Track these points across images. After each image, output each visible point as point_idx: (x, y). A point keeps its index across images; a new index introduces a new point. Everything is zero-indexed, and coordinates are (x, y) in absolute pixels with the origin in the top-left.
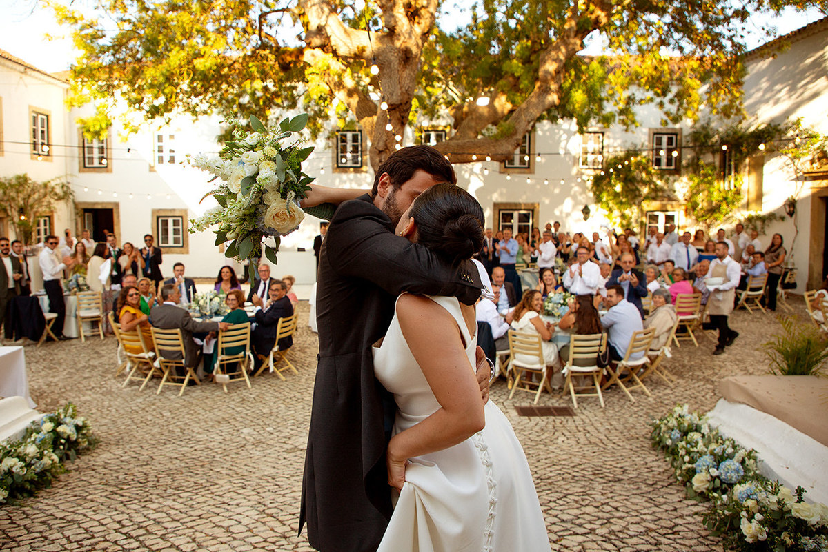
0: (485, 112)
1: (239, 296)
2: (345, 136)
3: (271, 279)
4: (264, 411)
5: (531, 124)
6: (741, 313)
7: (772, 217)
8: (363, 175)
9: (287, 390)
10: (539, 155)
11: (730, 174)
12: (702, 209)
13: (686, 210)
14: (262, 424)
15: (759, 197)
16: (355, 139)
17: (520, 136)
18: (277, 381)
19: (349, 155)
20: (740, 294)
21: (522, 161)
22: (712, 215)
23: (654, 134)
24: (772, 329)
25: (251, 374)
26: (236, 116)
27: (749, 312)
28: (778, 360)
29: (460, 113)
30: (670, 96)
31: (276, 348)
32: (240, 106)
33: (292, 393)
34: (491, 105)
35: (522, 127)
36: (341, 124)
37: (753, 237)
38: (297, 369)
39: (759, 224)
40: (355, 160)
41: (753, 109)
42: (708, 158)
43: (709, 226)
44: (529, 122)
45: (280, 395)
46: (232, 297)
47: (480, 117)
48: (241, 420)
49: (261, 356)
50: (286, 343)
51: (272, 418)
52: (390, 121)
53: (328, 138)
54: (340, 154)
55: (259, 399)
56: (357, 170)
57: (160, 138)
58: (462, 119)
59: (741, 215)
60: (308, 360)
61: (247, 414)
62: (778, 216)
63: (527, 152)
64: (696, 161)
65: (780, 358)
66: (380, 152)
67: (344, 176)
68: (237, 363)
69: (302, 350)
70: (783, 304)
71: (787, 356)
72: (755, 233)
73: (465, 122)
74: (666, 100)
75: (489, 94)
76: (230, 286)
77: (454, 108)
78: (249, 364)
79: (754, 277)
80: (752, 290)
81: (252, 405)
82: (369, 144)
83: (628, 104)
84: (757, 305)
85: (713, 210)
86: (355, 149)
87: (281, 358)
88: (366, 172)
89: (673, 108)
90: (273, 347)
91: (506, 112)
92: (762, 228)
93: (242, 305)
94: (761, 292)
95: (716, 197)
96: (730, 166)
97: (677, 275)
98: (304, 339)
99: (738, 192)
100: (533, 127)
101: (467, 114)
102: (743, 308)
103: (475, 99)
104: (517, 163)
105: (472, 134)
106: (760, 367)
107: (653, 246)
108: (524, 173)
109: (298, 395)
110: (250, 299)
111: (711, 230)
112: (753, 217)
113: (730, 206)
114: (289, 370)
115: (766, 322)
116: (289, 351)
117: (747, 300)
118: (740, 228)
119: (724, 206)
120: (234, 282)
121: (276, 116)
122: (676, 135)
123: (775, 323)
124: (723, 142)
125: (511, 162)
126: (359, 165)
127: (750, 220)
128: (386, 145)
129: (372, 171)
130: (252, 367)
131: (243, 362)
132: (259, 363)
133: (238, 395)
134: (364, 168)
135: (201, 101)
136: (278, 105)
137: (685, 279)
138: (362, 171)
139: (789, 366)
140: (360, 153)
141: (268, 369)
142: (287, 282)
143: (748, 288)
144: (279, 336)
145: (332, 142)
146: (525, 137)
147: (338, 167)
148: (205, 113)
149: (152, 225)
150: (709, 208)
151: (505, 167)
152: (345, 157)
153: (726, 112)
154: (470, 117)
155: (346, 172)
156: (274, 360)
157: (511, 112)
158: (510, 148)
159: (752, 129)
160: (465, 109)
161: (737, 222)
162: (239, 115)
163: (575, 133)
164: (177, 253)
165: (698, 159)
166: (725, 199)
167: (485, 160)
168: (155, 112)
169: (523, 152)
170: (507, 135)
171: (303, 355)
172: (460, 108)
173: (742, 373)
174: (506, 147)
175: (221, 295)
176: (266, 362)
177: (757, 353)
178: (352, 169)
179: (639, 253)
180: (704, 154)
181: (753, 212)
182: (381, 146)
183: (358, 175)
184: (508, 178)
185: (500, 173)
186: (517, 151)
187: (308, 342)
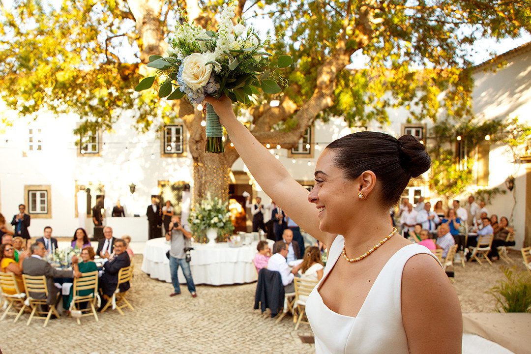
0: (276, 111)
1: (90, 250)
2: (170, 129)
3: (114, 239)
4: (108, 338)
5: (311, 120)
6: (473, 264)
7: (496, 191)
8: (184, 159)
9: (125, 322)
10: (317, 144)
11: (463, 158)
12: (442, 185)
13: (430, 186)
14: (106, 348)
15: (486, 175)
16: (178, 132)
17: (302, 130)
18: (118, 316)
19: (173, 144)
20: (472, 250)
21: (305, 149)
22: (450, 189)
23: (406, 128)
24: (497, 276)
25: (99, 310)
26: (86, 114)
27: (479, 264)
28: (501, 301)
29: (257, 112)
30: (415, 100)
31: (118, 291)
32: (91, 107)
33: (130, 325)
34: (280, 106)
35: (304, 123)
36: (167, 121)
37: (482, 206)
38: (133, 307)
39: (486, 196)
40: (178, 148)
41: (480, 109)
42: (447, 146)
43: (448, 198)
44: (310, 119)
45: (119, 327)
46: (86, 251)
47: (272, 115)
48: (91, 345)
49: (106, 297)
50: (125, 287)
51: (114, 344)
52: (204, 119)
53: (157, 131)
54: (166, 144)
55: (105, 329)
56: (179, 155)
57: (31, 132)
58: (259, 117)
59: (471, 189)
60: (142, 300)
61: (95, 341)
62: (500, 190)
63: (308, 141)
64: (437, 148)
65: (503, 299)
66: (197, 142)
67: (169, 160)
68: (87, 302)
69: (137, 292)
70: (505, 257)
71: (509, 298)
72: (483, 203)
73: (261, 119)
74: (412, 103)
75: (279, 98)
76: (82, 243)
77: (253, 108)
78: (97, 303)
79: (483, 236)
80: (481, 246)
81: (98, 334)
82: (188, 135)
83: (384, 106)
84: (485, 259)
85: (451, 186)
86: (178, 139)
87: (121, 299)
88: (186, 157)
89: (418, 110)
90: (115, 290)
91: (292, 111)
92: (489, 199)
93: (93, 258)
94: (489, 248)
95: (453, 176)
96: (463, 152)
97: (423, 235)
98: (139, 284)
99: (470, 172)
100: (313, 123)
101: (262, 113)
102: (474, 261)
103: (269, 102)
104: (301, 150)
105: (267, 128)
106: (488, 306)
107: (405, 213)
108: (306, 157)
109: (134, 327)
110: (98, 253)
111: (449, 200)
112: (481, 191)
113: (465, 181)
114: (127, 307)
115: (492, 271)
116: (127, 293)
117: (477, 255)
118: (471, 200)
119: (459, 183)
120: (86, 241)
121: (118, 114)
122: (422, 128)
123: (499, 272)
124: (458, 134)
125: (297, 149)
126: (181, 152)
127: (479, 193)
128: (201, 136)
129: (190, 156)
130: (99, 305)
131: (93, 301)
132: (104, 302)
133: (88, 326)
134: (185, 154)
135: (61, 103)
136: (118, 106)
137: (429, 238)
138: (183, 157)
139: (510, 305)
140: (181, 143)
141: (110, 307)
142: (127, 241)
143: (478, 245)
144: (120, 282)
145: (160, 134)
146: (306, 131)
147: (165, 153)
148: (64, 112)
149: (25, 196)
150: (448, 184)
151: (292, 153)
152: (170, 145)
153: (458, 114)
154: (265, 115)
155: (171, 157)
156: (116, 300)
157: (296, 111)
158: (295, 139)
159: (481, 124)
160: (261, 109)
161: (469, 195)
162: (89, 114)
163: (345, 127)
164: (43, 218)
165: (439, 147)
166: (460, 177)
167: (276, 148)
168: (26, 110)
169: (305, 142)
170: (294, 128)
171: (137, 296)
172: (257, 108)
173: (474, 310)
174: (292, 138)
175: (76, 251)
176: (110, 300)
177: (486, 295)
178: (175, 155)
179: (395, 218)
180: (444, 143)
181: (482, 187)
182: (197, 137)
183: (181, 159)
184: (294, 161)
185: (288, 157)
186: (301, 141)
187: (142, 286)
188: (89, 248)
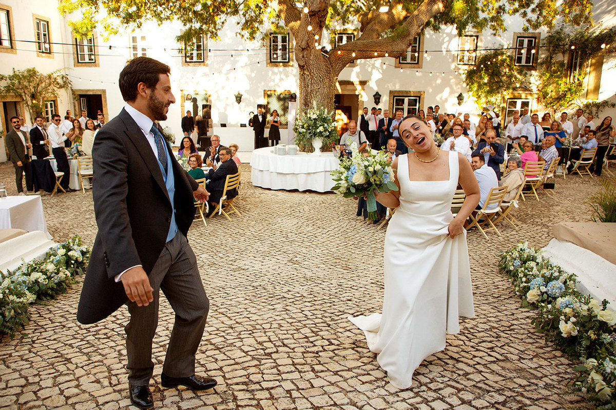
0: (385, 17)
1: (198, 158)
2: (277, 37)
3: (221, 146)
4: (217, 242)
5: (421, 27)
6: (575, 177)
7: (605, 104)
8: (290, 68)
9: (233, 227)
10: (426, 52)
11: (575, 70)
12: (551, 97)
13: (538, 99)
14: (215, 251)
15: (597, 89)
16: (284, 40)
17: (412, 38)
18: (226, 221)
19: (279, 52)
20: (575, 163)
21: (413, 58)
22: (558, 102)
23: (518, 37)
24: (597, 189)
25: (207, 216)
26: (190, 21)
27: (580, 177)
28: (599, 212)
29: (365, 18)
30: (533, 6)
31: (224, 197)
32: (195, 12)
33: (237, 229)
34: (390, 13)
35: (414, 30)
36: (273, 28)
37: (589, 120)
38: (241, 213)
39: (594, 109)
40: (284, 55)
41: (598, 17)
42: (559, 57)
43: (555, 112)
44: (419, 26)
45: (227, 231)
46: (193, 159)
47: (381, 22)
48: (200, 248)
49: (213, 204)
50: (232, 194)
51: (223, 247)
52: (310, 24)
53: (263, 39)
54: (272, 52)
55: (213, 234)
56: (286, 64)
57: (134, 39)
58: (368, 24)
59: (580, 102)
60: (249, 206)
61: (204, 244)
62: (610, 103)
63: (417, 50)
64: (549, 59)
65: (601, 210)
66: (303, 49)
67: (276, 69)
69: (244, 199)
70: (606, 171)
71: (605, 208)
72: (591, 116)
73: (369, 26)
74: (529, 10)
75: (389, 4)
76: (190, 152)
77: (361, 14)
78: (205, 209)
79: (586, 150)
80: (584, 160)
81: (207, 238)
82: (294, 43)
83: (498, 13)
84: (587, 172)
85: (560, 98)
86: (284, 48)
87: (229, 205)
88: (292, 66)
89: (533, 17)
90: (221, 196)
91: (402, 18)
92: (597, 113)
93: (200, 165)
94: (591, 161)
95: (563, 87)
96: (576, 63)
97: (528, 147)
98: (246, 191)
99: (580, 85)
100: (422, 30)
101: (371, 19)
102: (576, 174)
103: (378, 8)
104: (409, 60)
105: (375, 37)
106: (585, 217)
107: (511, 125)
108: (414, 68)
109: (241, 231)
111: (556, 114)
112: (590, 104)
113: (573, 95)
114: (234, 213)
115: (592, 184)
116: (234, 200)
117: (579, 168)
118: (580, 112)
119: (569, 96)
120: (193, 149)
121: (222, 20)
122: (535, 38)
123: (599, 185)
124: (572, 44)
125: (405, 59)
126: (287, 61)
127: (587, 106)
128: (308, 44)
129: (296, 65)
130: (207, 211)
131: (201, 207)
132: (212, 208)
133: (198, 231)
134: (291, 63)
135: (164, 9)
136: (223, 12)
137: (532, 150)
138: (289, 66)
139: (606, 216)
140: (287, 51)
142: (233, 149)
143: (581, 159)
145: (267, 42)
146: (415, 39)
147: (271, 62)
148: (168, 18)
150: (556, 97)
151: (400, 63)
152: (277, 54)
153: (576, 21)
154: (373, 22)
155: (277, 66)
156: (223, 206)
157: (406, 18)
158: (404, 47)
159: (597, 33)
160: (370, 16)
161: (578, 108)
162: (193, 20)
163: (455, 36)
165: (551, 58)
166: (570, 90)
167: (385, 56)
168: (129, 18)
169: (414, 51)
170: (403, 36)
171: (245, 203)
172: (365, 15)
173: (571, 220)
174: (400, 46)
175: (184, 159)
176: (218, 207)
177: (583, 207)
178: (281, 64)
179: (500, 130)
180: (556, 54)
181: (591, 99)
182: (304, 44)
183: (287, 68)
184: (402, 70)
185: (396, 67)
186: (410, 49)
187: (248, 194)
188: (197, 155)
